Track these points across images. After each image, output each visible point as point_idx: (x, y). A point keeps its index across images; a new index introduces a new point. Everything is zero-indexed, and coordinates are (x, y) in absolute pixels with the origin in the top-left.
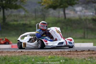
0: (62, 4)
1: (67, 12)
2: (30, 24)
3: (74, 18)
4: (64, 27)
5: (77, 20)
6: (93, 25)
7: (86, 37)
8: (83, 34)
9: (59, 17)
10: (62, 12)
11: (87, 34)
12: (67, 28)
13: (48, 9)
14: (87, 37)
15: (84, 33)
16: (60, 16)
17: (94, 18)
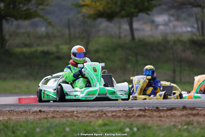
0: (124, 9)
1: (136, 25)
2: (58, 52)
3: (152, 40)
4: (131, 58)
5: (159, 43)
6: (192, 53)
7: (177, 79)
8: (170, 73)
9: (120, 38)
10: (126, 27)
11: (181, 73)
12: (137, 61)
13: (95, 19)
14: (181, 80)
15: (174, 71)
16: (122, 35)
17: (195, 38)
